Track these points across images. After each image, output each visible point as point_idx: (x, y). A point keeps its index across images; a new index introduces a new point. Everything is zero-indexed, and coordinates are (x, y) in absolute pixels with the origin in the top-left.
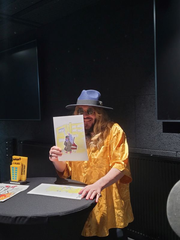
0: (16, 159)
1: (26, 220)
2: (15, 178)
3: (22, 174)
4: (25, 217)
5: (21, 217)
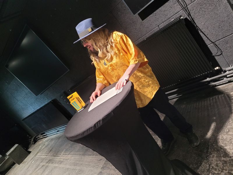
0: (70, 98)
1: (101, 122)
2: (78, 108)
3: (80, 103)
4: (99, 121)
5: (97, 123)
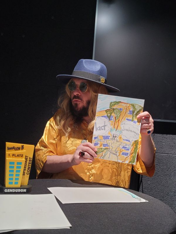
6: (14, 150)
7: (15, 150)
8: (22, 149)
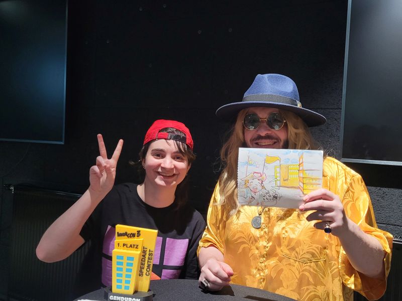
3: (141, 275)
6: (126, 237)
7: (128, 237)
8: (138, 236)
